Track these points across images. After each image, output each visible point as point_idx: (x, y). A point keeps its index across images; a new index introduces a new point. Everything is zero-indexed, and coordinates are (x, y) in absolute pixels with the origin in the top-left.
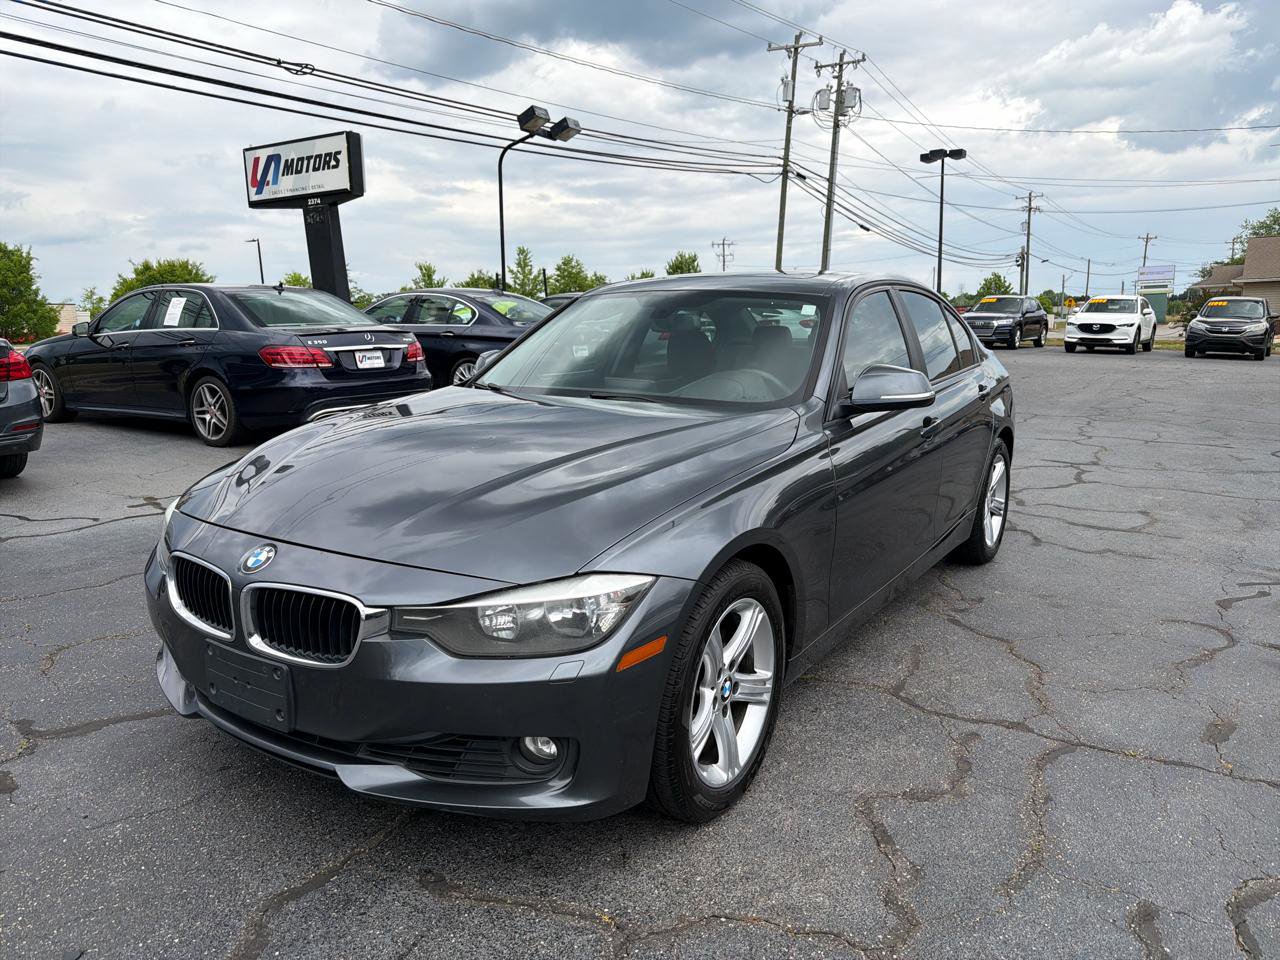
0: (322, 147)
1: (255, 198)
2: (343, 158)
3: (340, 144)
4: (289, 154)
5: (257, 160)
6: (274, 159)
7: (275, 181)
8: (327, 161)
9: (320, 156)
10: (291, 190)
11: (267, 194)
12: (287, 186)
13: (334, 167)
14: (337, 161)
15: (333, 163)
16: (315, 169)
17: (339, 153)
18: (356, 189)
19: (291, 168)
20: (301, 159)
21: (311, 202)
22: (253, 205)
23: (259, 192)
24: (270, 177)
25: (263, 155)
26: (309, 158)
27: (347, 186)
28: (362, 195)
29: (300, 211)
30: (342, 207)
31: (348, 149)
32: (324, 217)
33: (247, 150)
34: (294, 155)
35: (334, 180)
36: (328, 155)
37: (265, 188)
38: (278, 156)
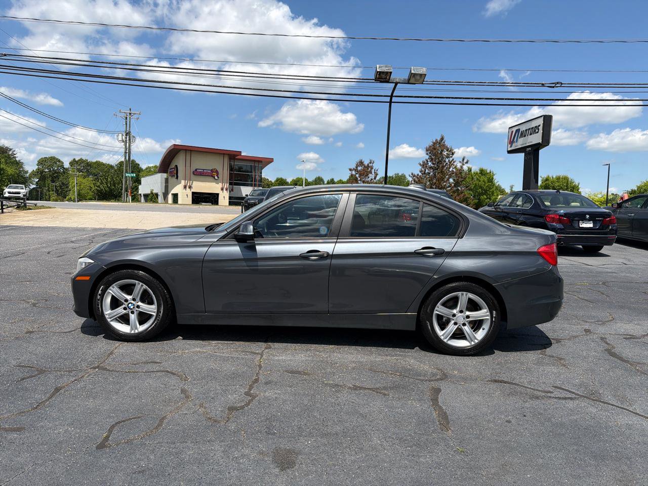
0: (534, 124)
1: (509, 149)
2: (541, 128)
3: (540, 122)
4: (523, 128)
5: (512, 132)
7: (517, 142)
8: (534, 130)
9: (533, 128)
10: (522, 145)
11: (513, 148)
12: (520, 143)
13: (538, 132)
14: (538, 129)
15: (537, 131)
16: (531, 134)
17: (539, 126)
18: (546, 141)
19: (523, 135)
20: (526, 130)
21: (528, 149)
22: (509, 152)
23: (511, 146)
24: (515, 140)
25: (514, 129)
26: (529, 129)
27: (541, 141)
28: (549, 145)
29: (524, 154)
30: (540, 151)
31: (544, 123)
32: (532, 155)
33: (510, 128)
34: (524, 129)
35: (536, 139)
36: (536, 127)
37: (513, 144)
38: (519, 129)
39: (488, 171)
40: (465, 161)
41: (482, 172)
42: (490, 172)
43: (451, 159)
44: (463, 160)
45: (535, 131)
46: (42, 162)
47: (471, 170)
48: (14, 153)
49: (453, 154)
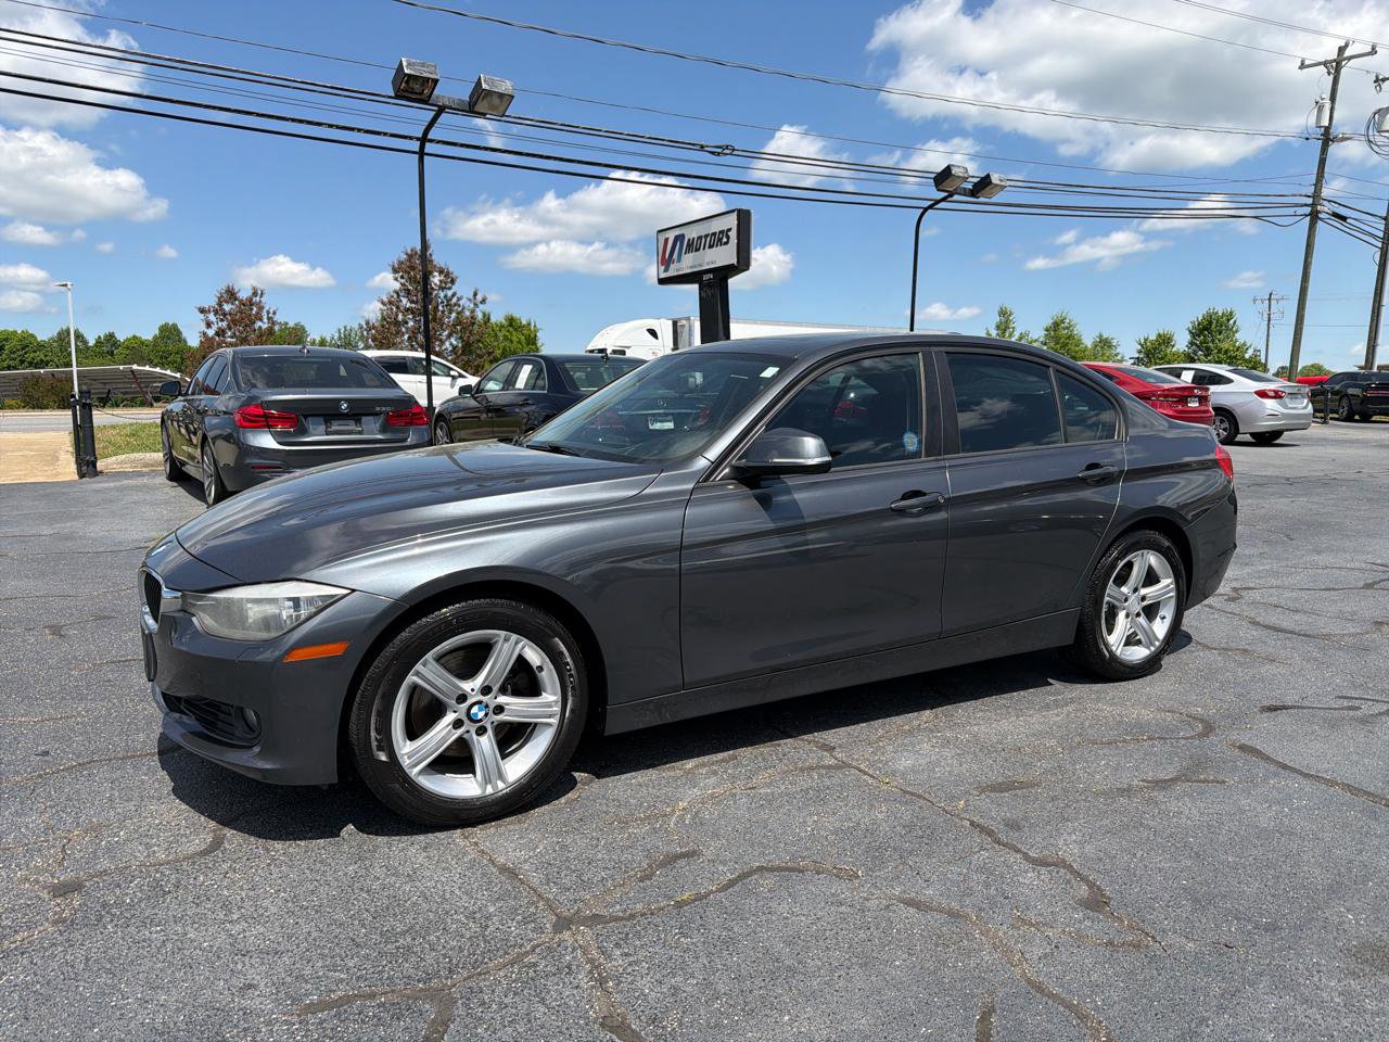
0: (716, 226)
1: (663, 276)
2: (733, 234)
3: (731, 222)
4: (692, 233)
5: (667, 240)
6: (679, 238)
7: (679, 260)
8: (719, 239)
9: (714, 234)
10: (691, 267)
11: (672, 273)
12: (688, 263)
13: (726, 243)
14: (728, 237)
15: (725, 240)
16: (711, 247)
17: (730, 230)
18: (743, 263)
19: (693, 246)
20: (700, 238)
21: (706, 277)
22: (662, 281)
23: (666, 270)
24: (675, 256)
25: (671, 235)
26: (706, 236)
27: (734, 261)
28: (748, 269)
29: (696, 286)
30: (731, 281)
31: (738, 225)
32: (714, 291)
33: (659, 231)
34: (695, 235)
35: (725, 255)
36: (722, 232)
37: (672, 266)
38: (683, 236)
39: (524, 322)
40: (479, 298)
41: (511, 322)
42: (529, 324)
43: (450, 293)
44: (475, 294)
45: (720, 240)
47: (489, 319)
49: (453, 282)
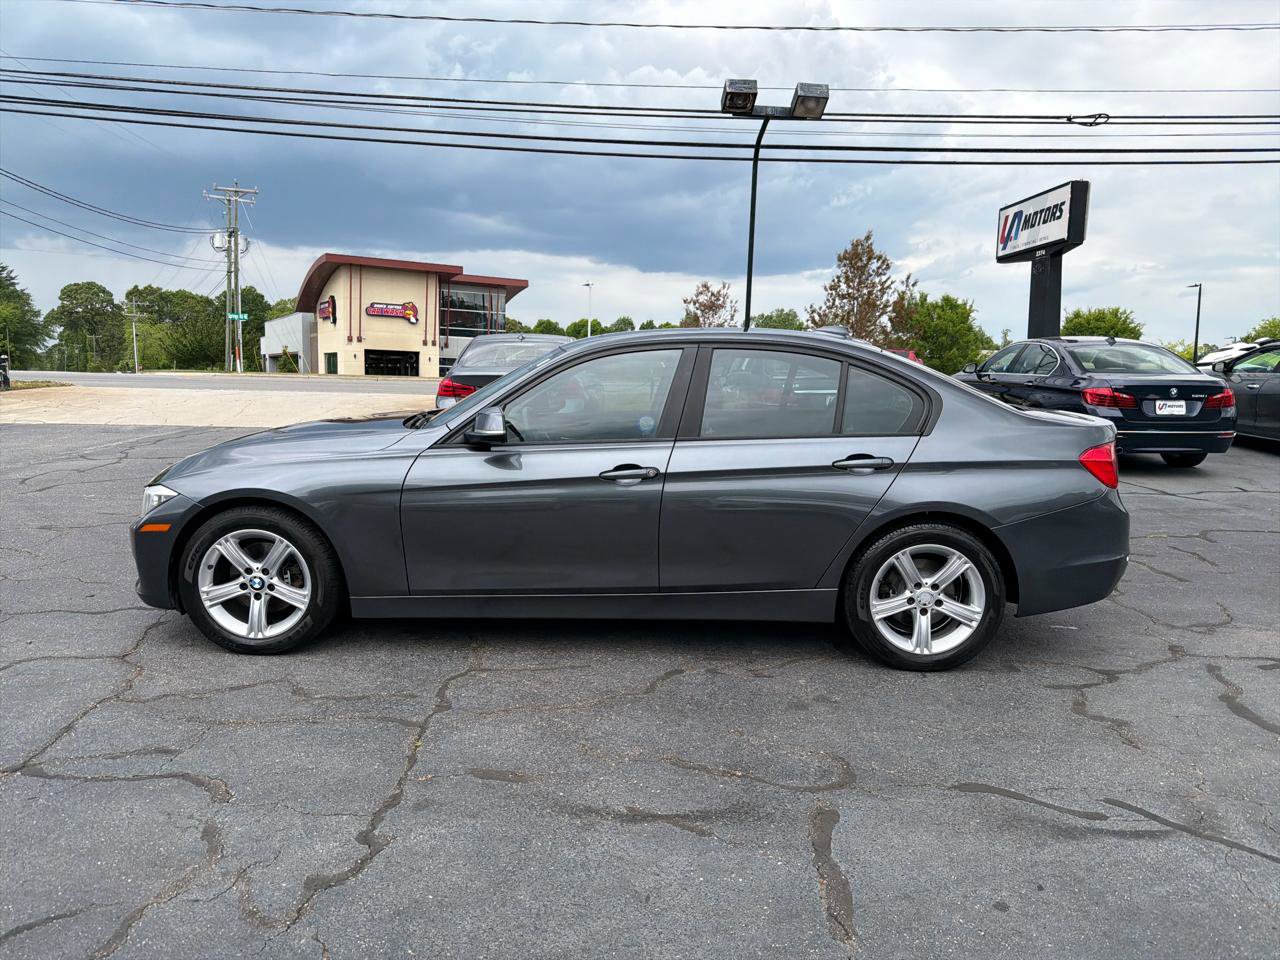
0: (1051, 200)
1: (1001, 254)
2: (1066, 208)
3: (1065, 195)
4: (1029, 209)
6: (1018, 215)
7: (1016, 238)
8: (1052, 213)
9: (1049, 209)
10: (1026, 244)
11: (1008, 251)
12: (1023, 240)
13: (1059, 217)
14: (1061, 211)
15: (1058, 214)
16: (1045, 222)
17: (1063, 203)
18: (1076, 235)
19: (1030, 223)
20: (1036, 213)
21: (1039, 253)
22: (1001, 260)
23: (1004, 248)
24: (1013, 234)
25: (1011, 212)
26: (1042, 211)
27: (1065, 236)
28: (1080, 244)
29: (1030, 263)
30: (1065, 257)
31: (1072, 199)
32: (1047, 265)
33: (1002, 210)
34: (1032, 211)
35: (1057, 230)
36: (1056, 206)
37: (1010, 243)
38: (1021, 212)
39: (960, 302)
40: (911, 281)
41: (947, 300)
42: (965, 304)
43: (884, 278)
44: (908, 278)
45: (1054, 214)
46: (69, 293)
47: (926, 300)
48: (13, 275)
49: (888, 267)
